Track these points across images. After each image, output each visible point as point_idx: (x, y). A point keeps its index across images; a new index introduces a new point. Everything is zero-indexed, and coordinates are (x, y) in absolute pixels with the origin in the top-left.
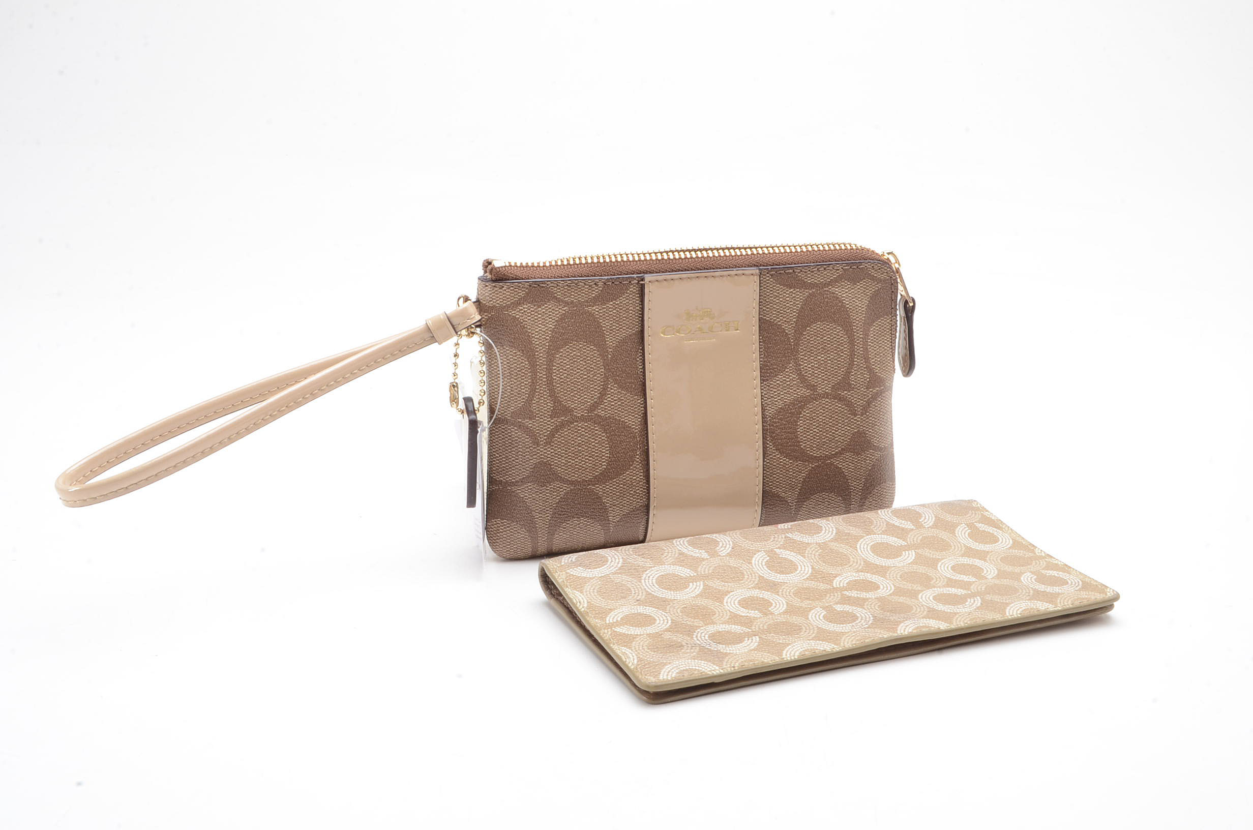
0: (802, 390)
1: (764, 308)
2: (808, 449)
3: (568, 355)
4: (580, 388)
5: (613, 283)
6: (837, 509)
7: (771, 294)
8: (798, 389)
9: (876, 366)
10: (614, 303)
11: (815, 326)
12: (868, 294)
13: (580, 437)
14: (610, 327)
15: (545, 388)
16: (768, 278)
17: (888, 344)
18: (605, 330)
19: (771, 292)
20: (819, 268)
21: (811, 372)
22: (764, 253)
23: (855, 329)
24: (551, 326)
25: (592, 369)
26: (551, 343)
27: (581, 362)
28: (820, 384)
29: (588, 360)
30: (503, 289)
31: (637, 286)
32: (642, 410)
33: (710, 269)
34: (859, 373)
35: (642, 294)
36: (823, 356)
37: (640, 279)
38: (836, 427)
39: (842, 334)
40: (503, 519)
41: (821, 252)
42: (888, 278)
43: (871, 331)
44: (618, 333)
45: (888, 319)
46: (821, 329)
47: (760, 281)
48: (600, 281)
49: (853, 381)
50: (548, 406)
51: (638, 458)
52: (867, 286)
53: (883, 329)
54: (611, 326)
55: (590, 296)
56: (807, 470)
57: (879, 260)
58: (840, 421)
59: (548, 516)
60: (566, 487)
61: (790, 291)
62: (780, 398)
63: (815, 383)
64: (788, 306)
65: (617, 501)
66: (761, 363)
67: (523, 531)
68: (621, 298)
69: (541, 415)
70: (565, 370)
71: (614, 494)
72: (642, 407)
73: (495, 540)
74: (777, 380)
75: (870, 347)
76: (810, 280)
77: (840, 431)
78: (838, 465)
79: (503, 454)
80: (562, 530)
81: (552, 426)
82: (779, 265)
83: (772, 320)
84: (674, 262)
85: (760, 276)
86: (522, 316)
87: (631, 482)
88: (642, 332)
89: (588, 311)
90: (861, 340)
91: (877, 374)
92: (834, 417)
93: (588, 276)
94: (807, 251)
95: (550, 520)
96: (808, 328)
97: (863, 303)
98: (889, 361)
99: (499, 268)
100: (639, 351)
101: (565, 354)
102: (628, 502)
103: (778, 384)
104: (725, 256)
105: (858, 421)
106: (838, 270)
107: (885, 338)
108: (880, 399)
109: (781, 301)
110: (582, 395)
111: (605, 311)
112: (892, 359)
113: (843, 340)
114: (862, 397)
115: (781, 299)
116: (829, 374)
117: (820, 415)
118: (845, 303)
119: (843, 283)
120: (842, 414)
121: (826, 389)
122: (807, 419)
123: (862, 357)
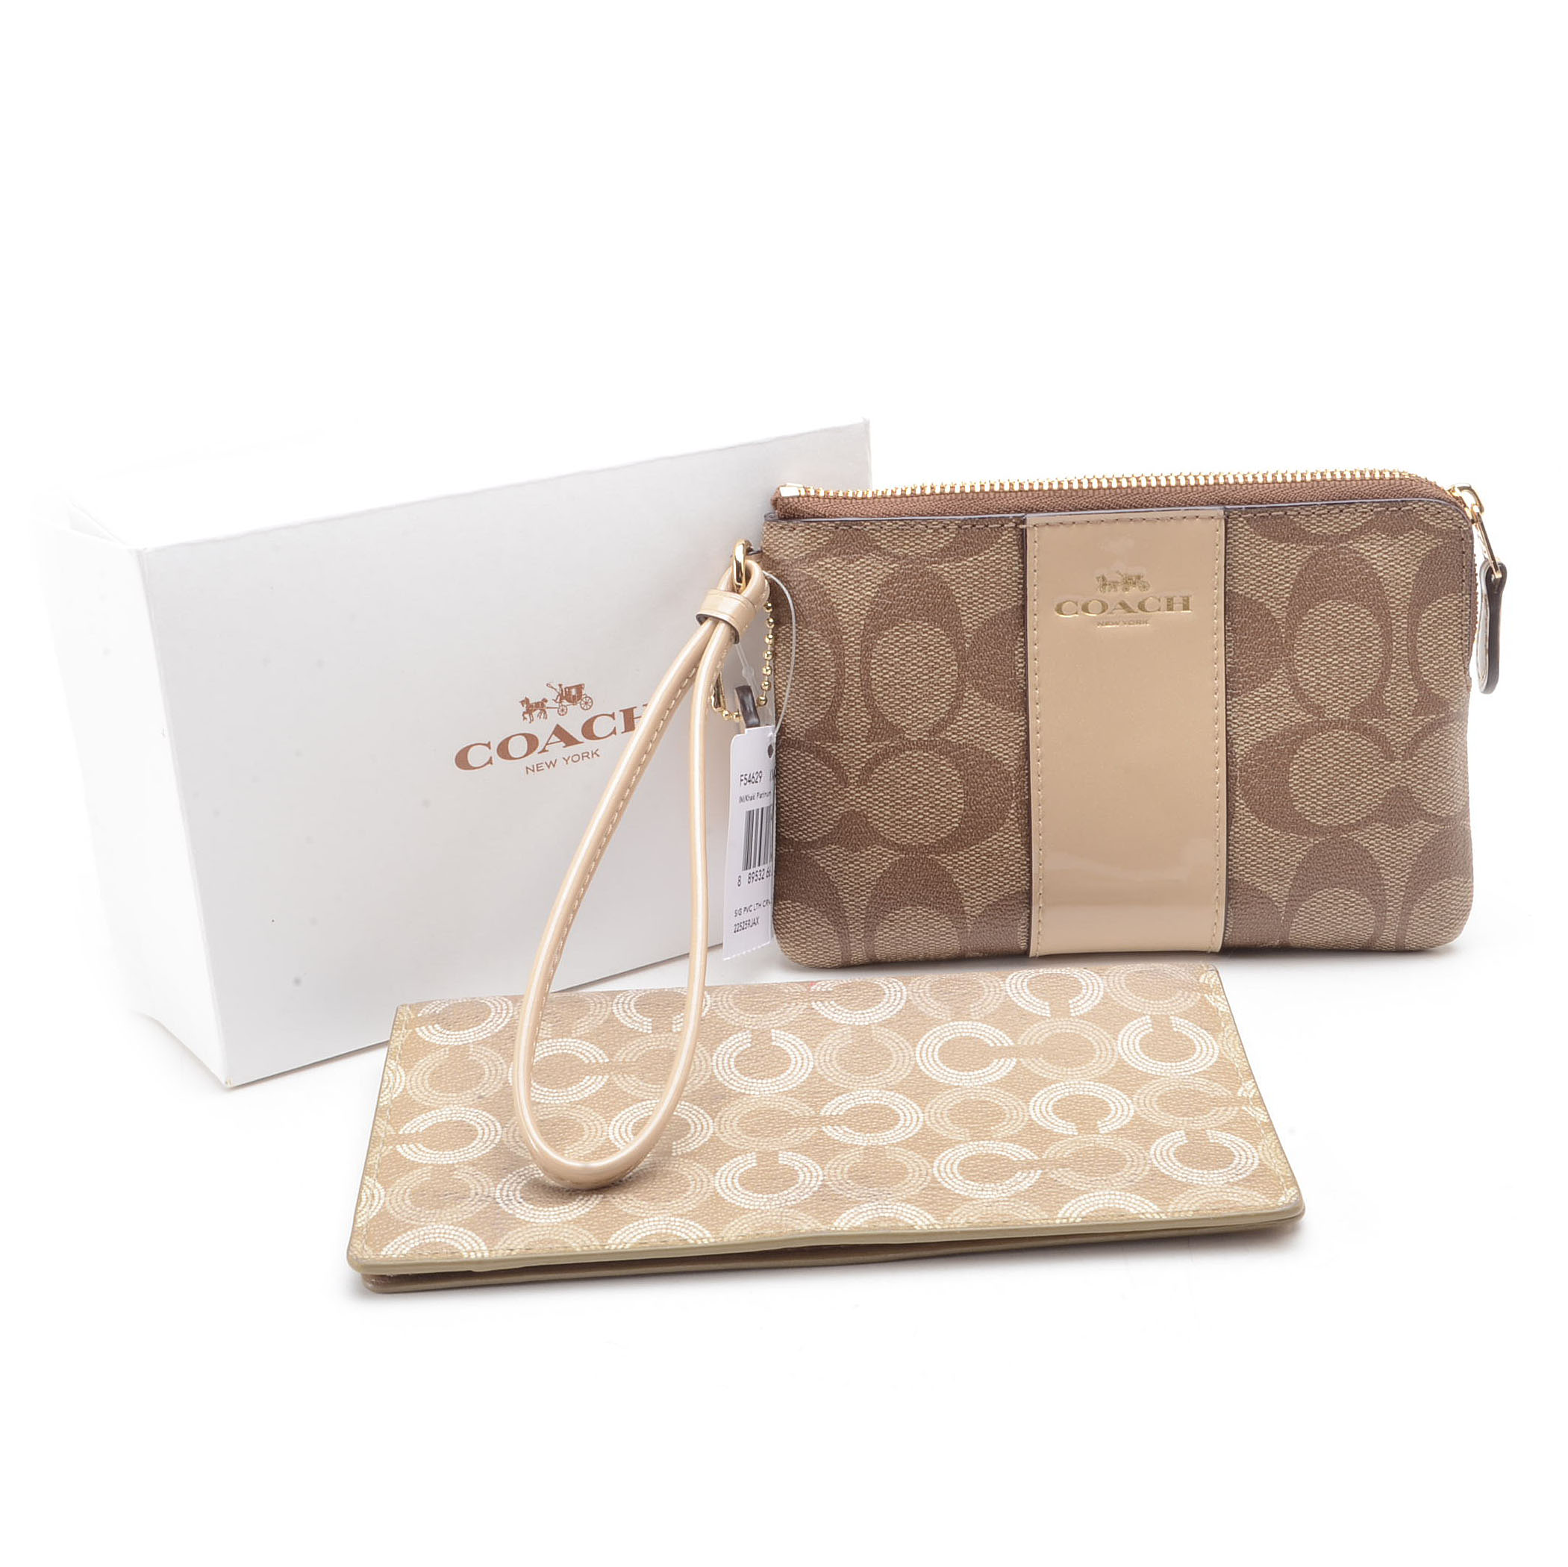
0: (1298, 714)
1: (1235, 575)
2: (1307, 813)
3: (897, 641)
4: (916, 696)
5: (974, 526)
6: (1362, 917)
7: (1246, 551)
8: (1292, 712)
9: (1431, 679)
10: (975, 560)
11: (1323, 607)
13: (915, 774)
14: (969, 598)
15: (859, 693)
16: (1240, 525)
18: (959, 603)
19: (1247, 548)
20: (1331, 509)
21: (1314, 684)
23: (1393, 613)
24: (869, 593)
25: (937, 666)
26: (868, 621)
27: (919, 654)
28: (1329, 705)
29: (930, 651)
30: (795, 532)
31: (1014, 532)
32: (1021, 736)
33: (1141, 507)
34: (1399, 689)
35: (1023, 546)
36: (1335, 657)
37: (1018, 522)
38: (1358, 778)
39: (1370, 621)
40: (794, 902)
41: (1337, 483)
42: (1454, 528)
43: (1424, 618)
44: (982, 608)
45: (1456, 599)
46: (1333, 612)
47: (1226, 528)
48: (952, 522)
49: (1389, 701)
50: (862, 722)
51: (1013, 814)
52: (1418, 542)
53: (1446, 616)
55: (936, 546)
56: (1305, 848)
57: (1439, 499)
58: (1366, 769)
59: (864, 900)
60: (892, 854)
61: (1279, 546)
62: (1259, 725)
63: (1322, 702)
64: (1276, 573)
65: (977, 882)
66: (1228, 666)
67: (825, 922)
68: (987, 551)
69: (851, 737)
70: (892, 665)
71: (971, 870)
72: (1021, 731)
73: (783, 934)
74: (1257, 696)
75: (1421, 645)
76: (1315, 529)
77: (1364, 785)
78: (1361, 842)
79: (795, 798)
80: (887, 924)
81: (869, 754)
82: (1261, 504)
83: (1249, 596)
84: (1080, 494)
85: (1226, 523)
86: (823, 577)
87: (1000, 851)
88: (1024, 607)
89: (932, 571)
90: (1404, 632)
91: (1434, 691)
92: (1354, 761)
93: (933, 515)
94: (1313, 480)
95: (868, 907)
96: (1311, 610)
97: (1409, 571)
98: (1456, 671)
99: (788, 498)
100: (1019, 639)
101: (892, 639)
102: (996, 884)
103: (1256, 702)
104: (1169, 487)
105: (1397, 770)
106: (1366, 513)
107: (1450, 631)
108: (1438, 735)
109: (1264, 564)
110: (920, 706)
111: (959, 573)
112: (1461, 668)
113: (1370, 631)
114: (1405, 729)
115: (1263, 561)
116: (1346, 688)
117: (1330, 757)
118: (1376, 569)
119: (1374, 536)
120: (1369, 758)
121: (1341, 714)
122: (1306, 763)
123: (1405, 662)
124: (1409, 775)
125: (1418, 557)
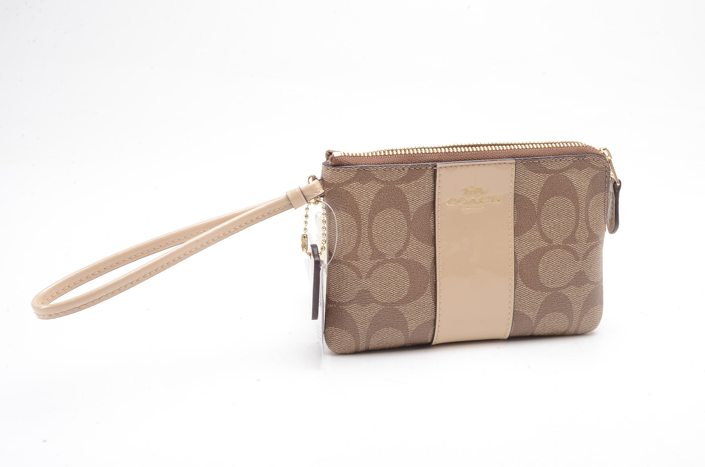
0: (542, 243)
1: (518, 186)
2: (545, 283)
3: (383, 217)
4: (390, 240)
5: (415, 168)
6: (564, 323)
7: (523, 177)
8: (540, 242)
9: (593, 227)
10: (415, 182)
11: (553, 199)
12: (590, 177)
13: (390, 273)
14: (412, 199)
15: (367, 240)
16: (521, 166)
17: (602, 212)
18: (408, 201)
20: (557, 159)
21: (549, 231)
22: (519, 149)
24: (372, 197)
25: (399, 227)
26: (371, 210)
27: (392, 222)
28: (554, 239)
29: (397, 221)
30: (340, 171)
31: (431, 170)
32: (433, 255)
33: (482, 159)
34: (582, 232)
35: (435, 176)
36: (557, 219)
37: (433, 166)
38: (565, 268)
39: (571, 204)
40: (336, 327)
41: (558, 148)
42: (603, 166)
43: (591, 203)
44: (418, 203)
45: (603, 195)
46: (556, 201)
47: (516, 167)
48: (406, 167)
49: (578, 237)
50: (368, 252)
51: (429, 288)
52: (590, 172)
53: (599, 202)
54: (413, 197)
55: (399, 177)
56: (544, 297)
57: (598, 154)
58: (568, 264)
59: (367, 326)
60: (379, 307)
61: (536, 175)
62: (527, 248)
63: (552, 238)
64: (534, 185)
65: (414, 317)
66: (515, 224)
67: (350, 336)
68: (420, 179)
69: (364, 258)
70: (381, 228)
71: (412, 312)
72: (432, 253)
73: (330, 341)
74: (526, 236)
75: (590, 214)
76: (550, 167)
77: (567, 271)
78: (565, 294)
79: (337, 284)
80: (376, 335)
81: (371, 265)
82: (529, 157)
83: (523, 195)
84: (457, 154)
85: (516, 164)
86: (352, 190)
87: (424, 303)
88: (434, 202)
89: (398, 187)
90: (584, 209)
91: (594, 232)
92: (564, 262)
93: (398, 164)
94: (548, 147)
95: (368, 329)
96: (548, 201)
97: (586, 184)
98: (602, 224)
99: (337, 157)
100: (432, 215)
101: (381, 216)
102: (421, 317)
103: (526, 238)
104: (492, 150)
105: (580, 264)
106: (570, 161)
107: (601, 208)
108: (595, 250)
109: (529, 182)
110: (392, 245)
111: (409, 188)
113: (571, 209)
114: (583, 248)
115: (530, 181)
116: (561, 232)
117: (554, 260)
118: (573, 184)
119: (573, 170)
120: (569, 260)
121: (559, 242)
122: (545, 263)
123: (584, 221)
124: (584, 266)
125: (589, 178)
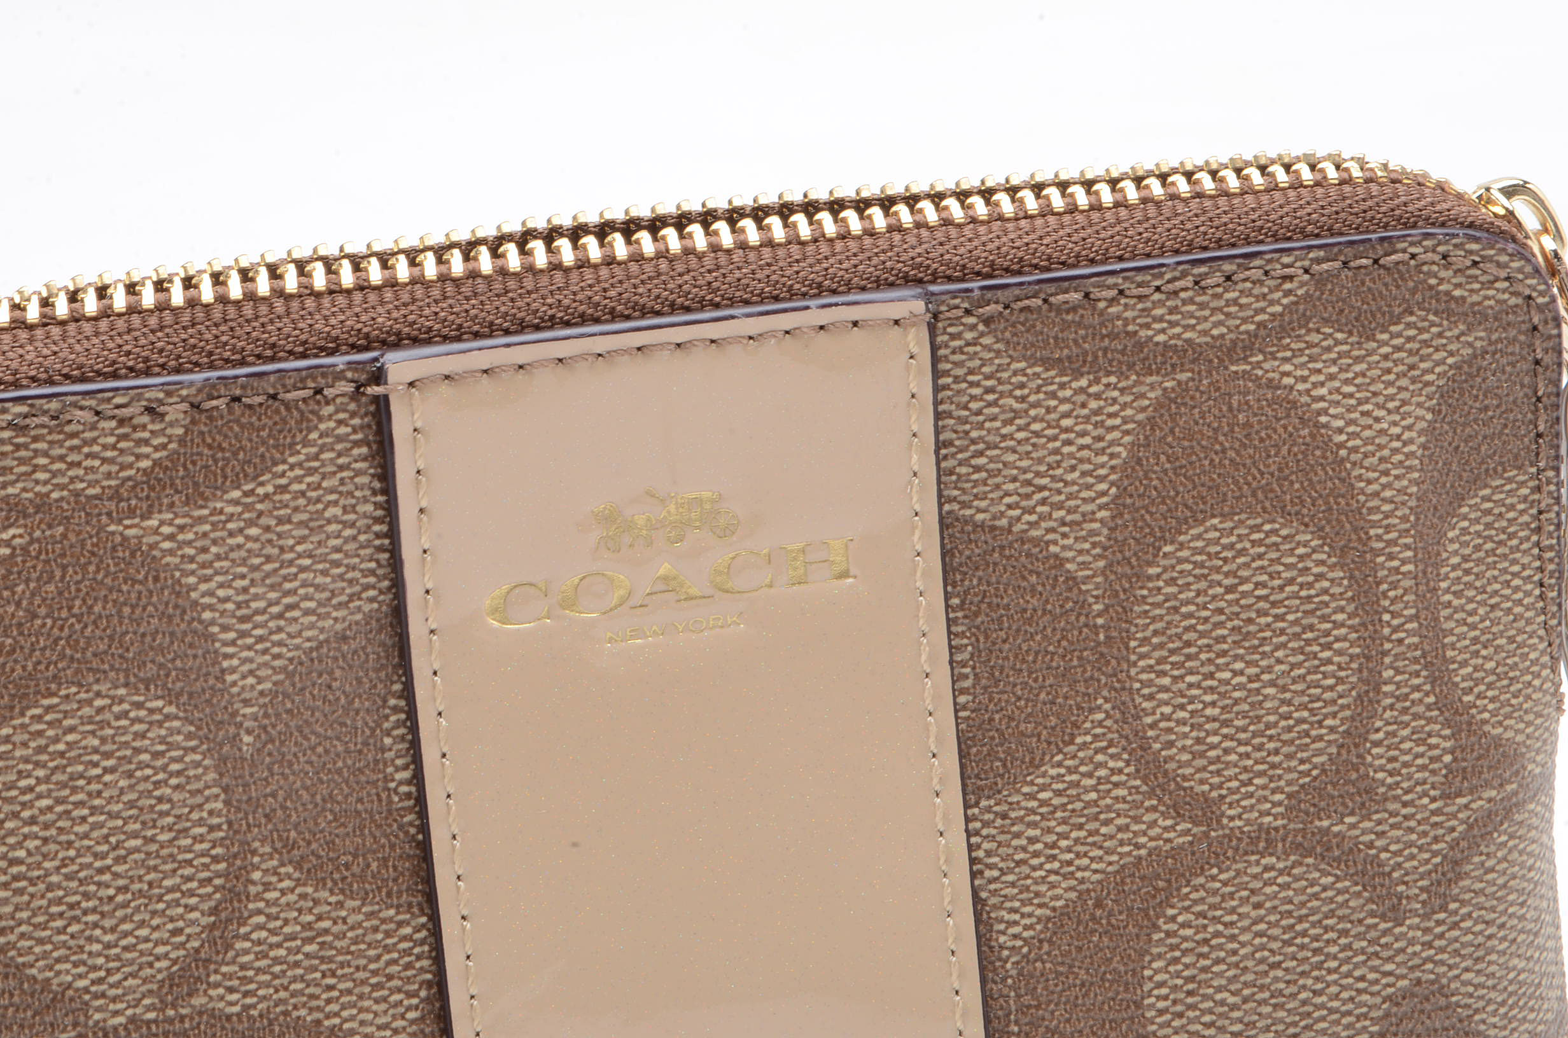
0: (1153, 824)
1: (963, 470)
3: (40, 750)
4: (111, 899)
5: (237, 399)
7: (989, 405)
8: (1137, 820)
9: (1479, 696)
10: (246, 494)
11: (1199, 537)
12: (1430, 377)
14: (239, 606)
16: (969, 336)
17: (1528, 594)
18: (213, 622)
19: (990, 397)
20: (1205, 275)
21: (1189, 742)
22: (947, 222)
23: (1379, 538)
25: (166, 807)
27: (108, 778)
28: (1232, 791)
29: (142, 766)
31: (352, 406)
32: (422, 970)
33: (702, 309)
34: (1405, 732)
35: (381, 443)
36: (1239, 666)
37: (364, 377)
38: (1315, 973)
39: (1322, 563)
41: (1208, 203)
42: (1513, 301)
43: (1451, 541)
44: (280, 630)
45: (1522, 484)
46: (1225, 547)
47: (934, 348)
48: (169, 394)
49: (1382, 769)
52: (1426, 344)
53: (1503, 529)
54: (240, 598)
55: (130, 466)
58: (1333, 949)
61: (1074, 385)
62: (1056, 865)
63: (1213, 787)
64: (1071, 455)
66: (964, 714)
68: (281, 468)
70: (32, 821)
72: (419, 958)
74: (1043, 788)
75: (1449, 611)
76: (1163, 331)
77: (1334, 989)
82: (1019, 273)
83: (1004, 522)
85: (932, 329)
88: (398, 614)
89: (125, 539)
90: (1407, 583)
91: (1487, 728)
92: (1304, 934)
93: (115, 376)
94: (1144, 201)
97: (1410, 421)
98: (1535, 669)
100: (392, 702)
101: (25, 745)
103: (1043, 803)
104: (770, 243)
105: (1412, 942)
106: (1290, 278)
107: (1516, 568)
108: (1504, 838)
109: (1037, 434)
110: (125, 928)
111: (205, 535)
112: (1546, 659)
113: (1325, 591)
114: (1425, 834)
115: (1036, 427)
116: (1271, 746)
117: (1244, 930)
118: (1326, 426)
119: (1315, 338)
120: (1341, 919)
121: (1262, 814)
122: (1185, 952)
123: (1416, 661)
124: (1442, 950)
125: (1427, 384)
